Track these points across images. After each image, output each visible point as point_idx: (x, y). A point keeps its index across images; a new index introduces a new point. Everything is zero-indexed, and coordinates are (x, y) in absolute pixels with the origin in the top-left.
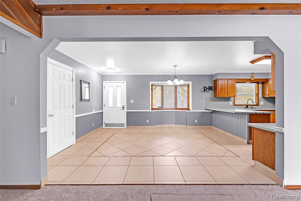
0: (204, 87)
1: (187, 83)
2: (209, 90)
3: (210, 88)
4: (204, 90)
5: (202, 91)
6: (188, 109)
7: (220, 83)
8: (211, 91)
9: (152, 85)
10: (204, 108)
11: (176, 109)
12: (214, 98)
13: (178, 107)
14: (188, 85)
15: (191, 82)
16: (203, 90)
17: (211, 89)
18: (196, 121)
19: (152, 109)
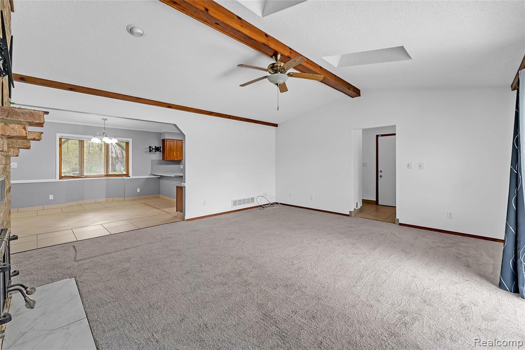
0: (150, 147)
1: (126, 140)
2: (156, 151)
3: (157, 149)
4: (150, 151)
5: (146, 152)
6: (127, 175)
7: (167, 143)
8: (158, 153)
9: (60, 139)
10: (150, 174)
11: (107, 175)
12: (163, 161)
13: (110, 173)
14: (127, 143)
15: (131, 139)
16: (148, 150)
17: (158, 151)
18: (138, 190)
19: (61, 177)
